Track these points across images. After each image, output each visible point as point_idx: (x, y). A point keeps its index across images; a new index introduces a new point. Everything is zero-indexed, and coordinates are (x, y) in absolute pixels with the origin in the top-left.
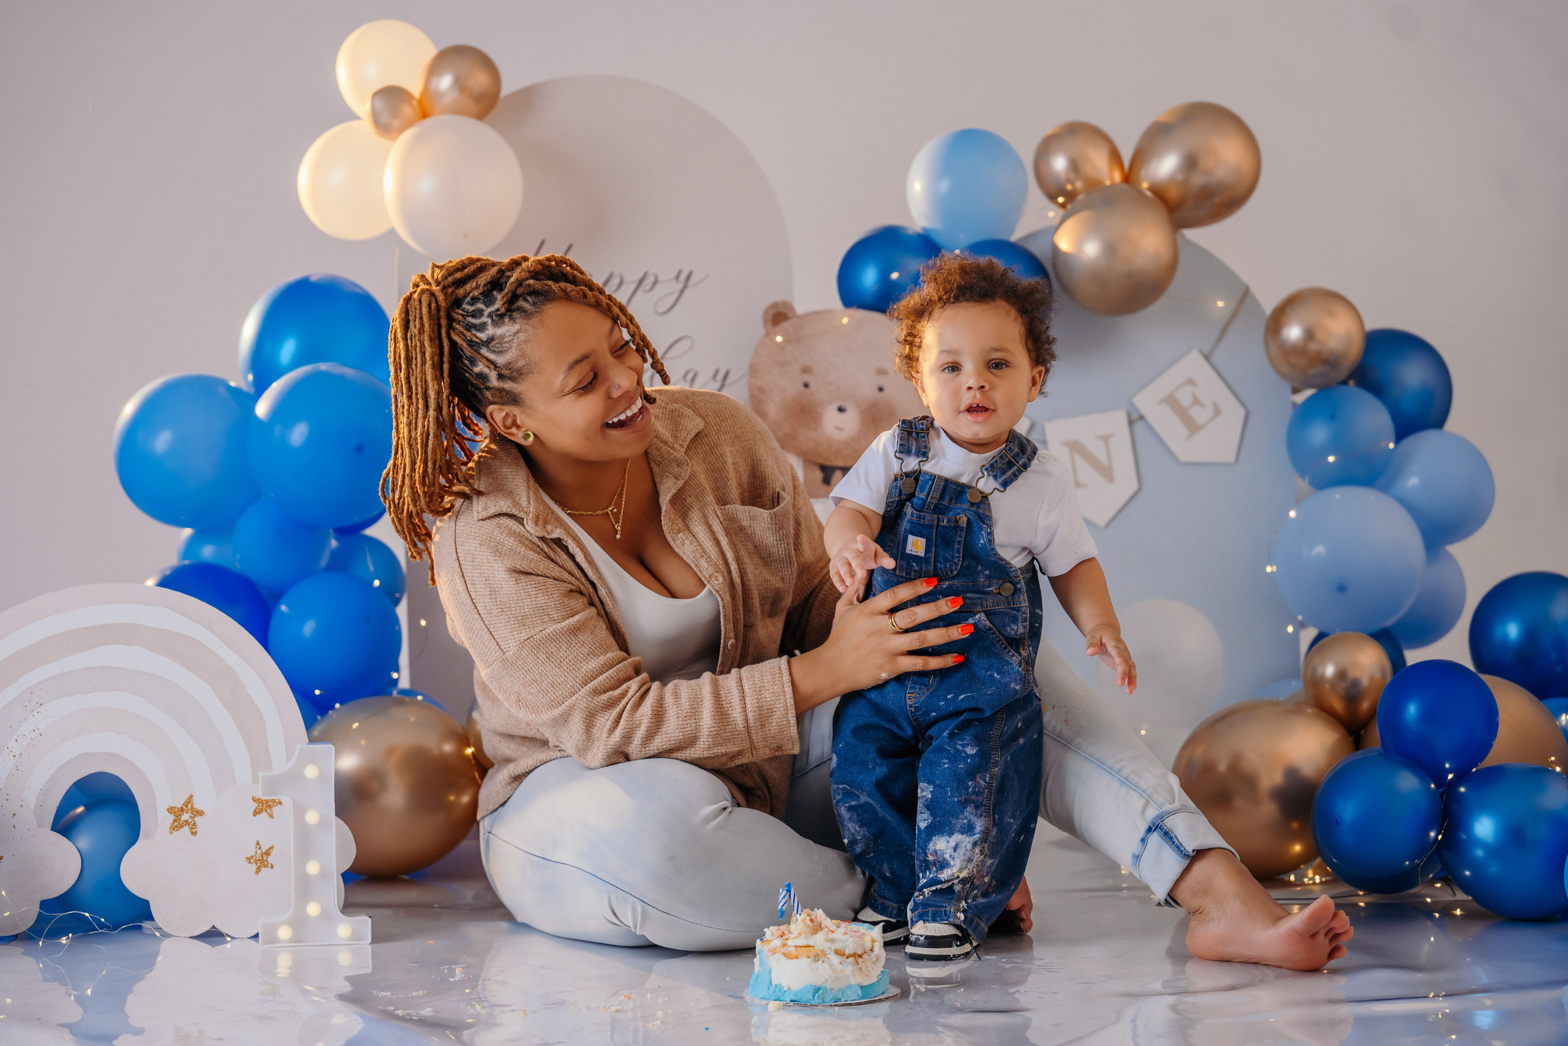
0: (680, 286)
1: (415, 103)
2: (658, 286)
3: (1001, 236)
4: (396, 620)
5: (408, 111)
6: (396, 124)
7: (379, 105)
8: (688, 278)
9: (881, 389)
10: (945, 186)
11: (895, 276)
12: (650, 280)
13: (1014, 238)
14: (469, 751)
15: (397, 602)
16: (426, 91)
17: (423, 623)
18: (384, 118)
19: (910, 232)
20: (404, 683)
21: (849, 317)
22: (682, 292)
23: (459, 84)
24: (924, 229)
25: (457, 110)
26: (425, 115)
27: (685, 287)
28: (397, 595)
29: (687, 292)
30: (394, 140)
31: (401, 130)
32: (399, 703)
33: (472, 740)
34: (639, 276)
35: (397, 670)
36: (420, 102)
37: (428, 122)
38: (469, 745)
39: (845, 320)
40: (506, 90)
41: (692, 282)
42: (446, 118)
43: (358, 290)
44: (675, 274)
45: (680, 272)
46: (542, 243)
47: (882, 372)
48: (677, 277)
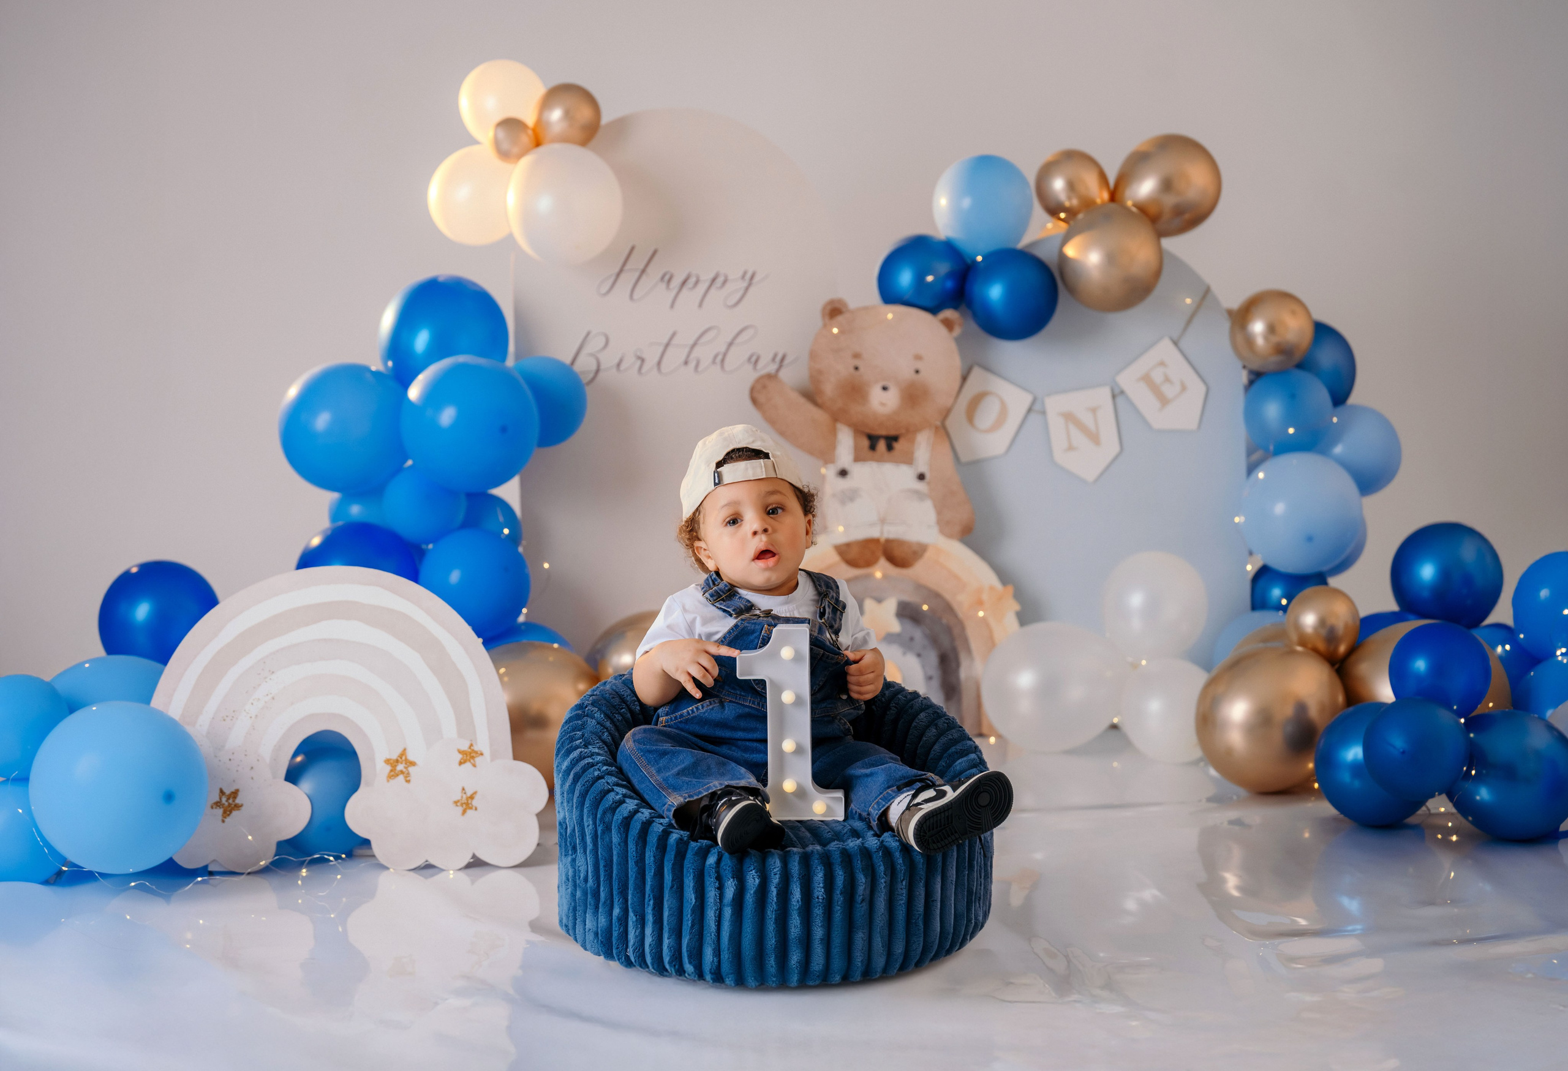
0: (745, 284)
1: (530, 132)
2: (728, 285)
5: (525, 139)
6: (515, 150)
7: (501, 134)
8: (752, 278)
9: (917, 372)
10: (967, 202)
11: (929, 278)
12: (721, 279)
16: (539, 122)
18: (505, 146)
19: (936, 240)
21: (888, 311)
22: (747, 289)
23: (567, 115)
25: (564, 139)
26: (538, 144)
27: (750, 285)
29: (752, 290)
30: (514, 164)
31: (520, 157)
34: (712, 275)
36: (534, 130)
37: (541, 150)
39: (889, 315)
41: (756, 279)
42: (557, 146)
43: (477, 288)
44: (741, 273)
45: (745, 273)
46: (633, 249)
47: (918, 358)
48: (743, 277)
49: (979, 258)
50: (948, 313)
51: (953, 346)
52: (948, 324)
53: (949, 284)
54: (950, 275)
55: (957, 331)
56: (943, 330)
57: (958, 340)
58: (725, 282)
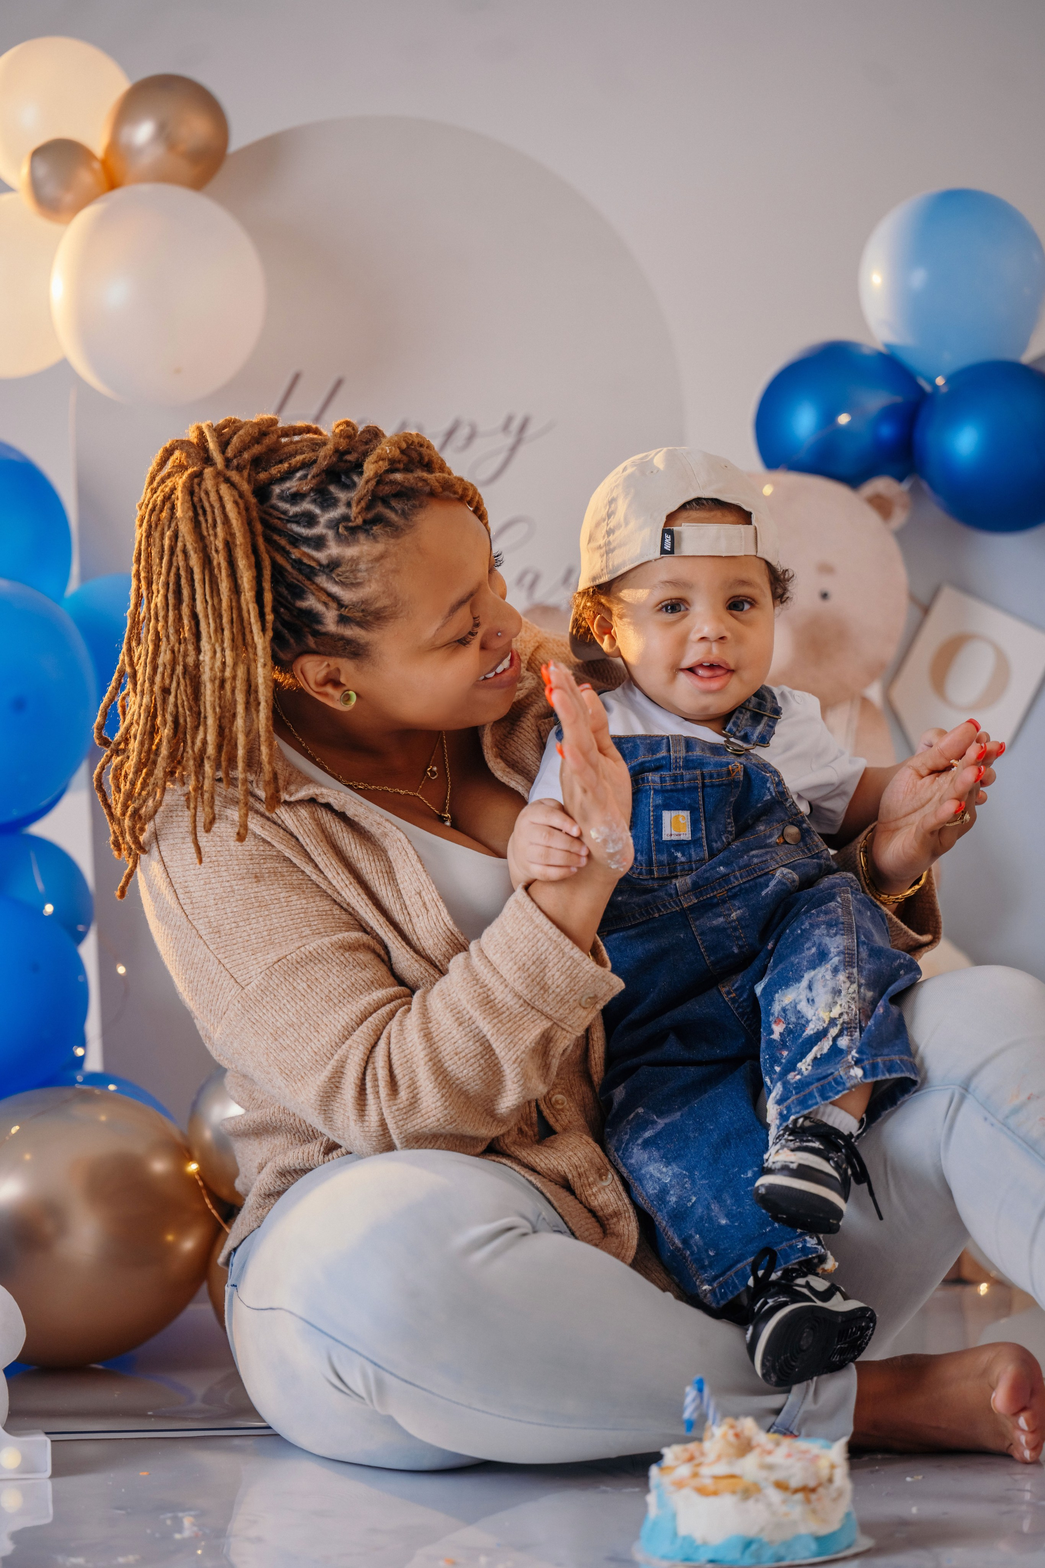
0: (510, 440)
1: (97, 166)
2: (478, 442)
3: (1007, 355)
4: (78, 966)
5: (86, 178)
6: (68, 198)
7: (42, 170)
8: (523, 427)
9: (825, 596)
10: (919, 278)
11: (844, 419)
12: (464, 432)
13: (1027, 357)
14: (193, 1167)
15: (80, 938)
16: (114, 145)
17: (121, 970)
18: (50, 190)
19: (866, 351)
20: (94, 1063)
21: (775, 484)
22: (513, 449)
23: (163, 133)
24: (887, 346)
25: (162, 176)
26: (112, 184)
27: (518, 442)
28: (81, 928)
29: (523, 449)
30: (68, 222)
31: (77, 208)
32: (86, 1097)
33: (196, 1154)
34: (446, 425)
35: (83, 1044)
36: (104, 163)
37: (117, 194)
38: (191, 1159)
39: (768, 490)
40: (237, 141)
41: (530, 431)
42: (145, 188)
43: (13, 457)
44: (501, 421)
45: (510, 420)
46: (297, 378)
47: (826, 569)
48: (506, 427)
49: (940, 381)
50: (882, 485)
51: (892, 546)
52: (881, 505)
53: (886, 431)
54: (889, 413)
55: (899, 517)
56: (872, 517)
57: (900, 535)
58: (471, 437)
